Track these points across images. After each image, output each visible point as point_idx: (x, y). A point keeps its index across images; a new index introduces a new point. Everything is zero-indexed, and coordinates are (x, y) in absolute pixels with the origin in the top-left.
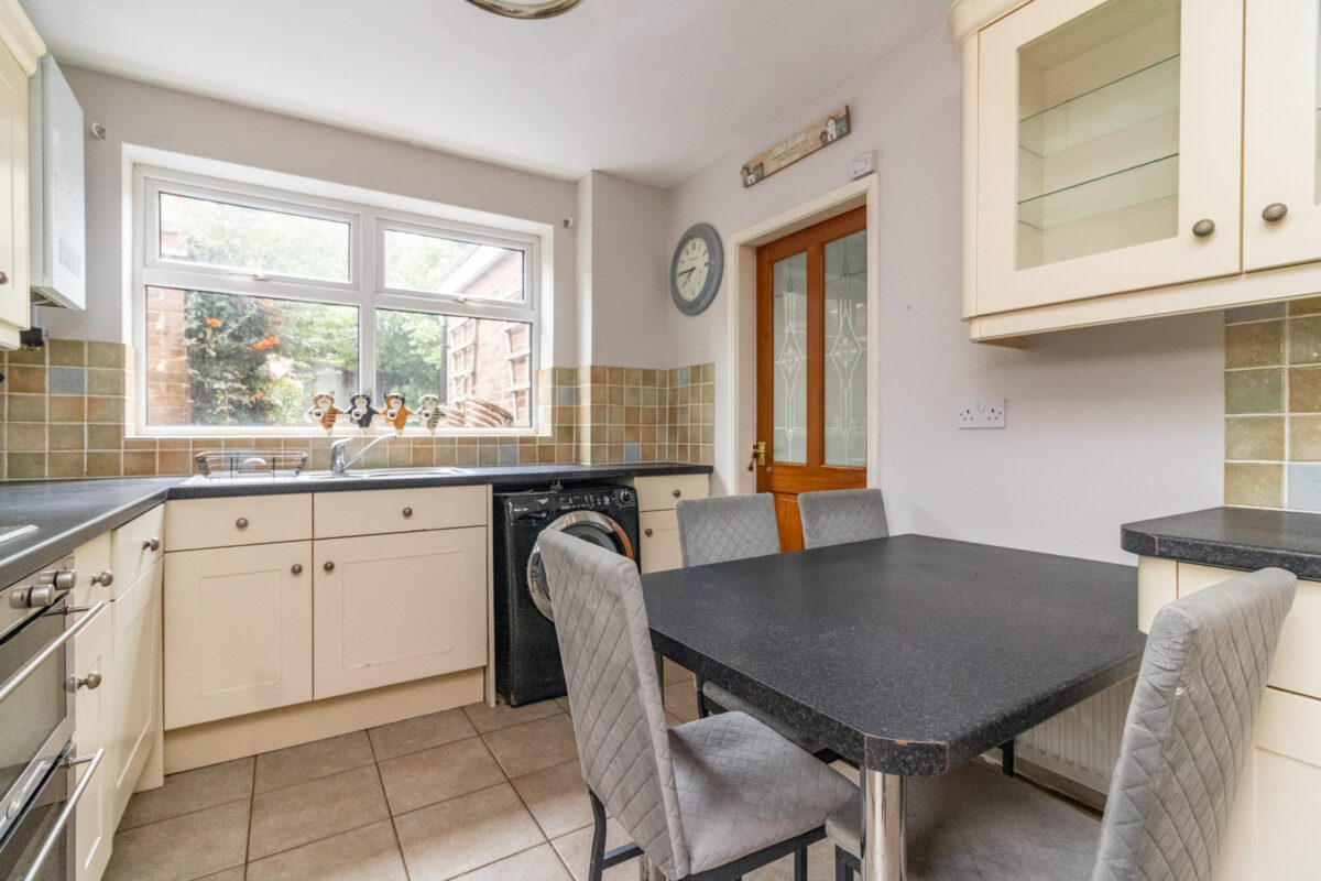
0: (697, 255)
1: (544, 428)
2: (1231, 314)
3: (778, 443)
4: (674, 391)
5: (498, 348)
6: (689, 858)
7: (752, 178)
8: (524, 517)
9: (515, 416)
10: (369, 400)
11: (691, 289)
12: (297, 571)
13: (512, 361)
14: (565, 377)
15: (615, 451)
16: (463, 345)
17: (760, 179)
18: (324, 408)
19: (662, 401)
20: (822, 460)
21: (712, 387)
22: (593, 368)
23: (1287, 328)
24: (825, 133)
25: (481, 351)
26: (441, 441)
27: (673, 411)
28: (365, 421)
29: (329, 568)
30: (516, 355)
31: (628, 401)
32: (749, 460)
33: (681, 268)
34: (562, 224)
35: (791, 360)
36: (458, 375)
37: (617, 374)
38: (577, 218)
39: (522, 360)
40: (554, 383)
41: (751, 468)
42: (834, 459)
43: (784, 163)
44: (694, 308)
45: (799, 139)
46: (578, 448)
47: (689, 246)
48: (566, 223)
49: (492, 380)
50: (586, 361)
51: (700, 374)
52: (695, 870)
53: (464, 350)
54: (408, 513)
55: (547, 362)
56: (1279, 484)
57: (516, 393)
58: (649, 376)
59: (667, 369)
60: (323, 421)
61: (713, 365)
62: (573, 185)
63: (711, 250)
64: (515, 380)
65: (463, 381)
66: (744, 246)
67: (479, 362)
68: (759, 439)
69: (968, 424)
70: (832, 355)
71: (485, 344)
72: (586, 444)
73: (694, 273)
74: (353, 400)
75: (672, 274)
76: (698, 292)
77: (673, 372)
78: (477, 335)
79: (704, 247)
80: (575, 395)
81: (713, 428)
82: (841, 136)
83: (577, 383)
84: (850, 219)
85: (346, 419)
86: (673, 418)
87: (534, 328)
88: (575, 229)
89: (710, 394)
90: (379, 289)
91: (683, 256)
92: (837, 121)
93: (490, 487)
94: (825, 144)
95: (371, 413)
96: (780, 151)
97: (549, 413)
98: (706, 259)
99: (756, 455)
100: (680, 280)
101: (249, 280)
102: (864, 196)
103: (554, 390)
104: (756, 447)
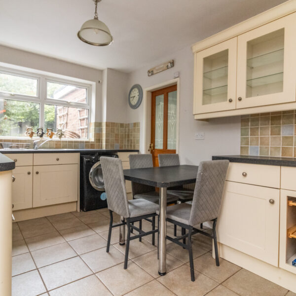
0: (135, 93)
1: (92, 139)
2: (242, 116)
3: (156, 144)
4: (129, 130)
5: (75, 115)
6: (130, 215)
7: (150, 74)
8: (88, 161)
9: (81, 136)
10: (42, 130)
11: (134, 102)
12: (29, 173)
13: (80, 120)
14: (98, 125)
15: (112, 146)
16: (63, 114)
17: (152, 74)
18: (30, 132)
19: (125, 132)
20: (167, 148)
21: (139, 129)
22: (106, 123)
23: (250, 120)
24: (168, 66)
25: (69, 116)
26: (63, 142)
27: (128, 135)
28: (41, 136)
29: (37, 173)
30: (82, 118)
31: (116, 132)
32: (148, 148)
33: (131, 96)
34: (98, 82)
35: (159, 122)
36: (61, 123)
37: (113, 124)
38: (102, 81)
39: (84, 119)
40: (95, 126)
41: (149, 150)
42: (169, 148)
43: (158, 71)
44: (135, 107)
45: (162, 66)
46: (101, 145)
47: (133, 90)
48: (99, 82)
49: (73, 125)
50: (104, 120)
51: (136, 125)
52: (131, 217)
53: (63, 115)
54: (58, 160)
55: (93, 120)
56: (248, 150)
57: (81, 129)
58: (122, 125)
59: (127, 123)
60: (30, 135)
61: (139, 123)
62: (102, 71)
63: (139, 92)
64: (81, 125)
65: (62, 126)
66: (148, 91)
67: (68, 120)
68: (151, 143)
69: (197, 138)
70: (169, 121)
71: (71, 114)
72: (104, 144)
73: (135, 98)
74: (38, 130)
75: (129, 98)
76: (136, 103)
77: (129, 124)
78: (68, 112)
79: (138, 91)
80: (101, 130)
81: (139, 140)
82: (172, 67)
83: (102, 126)
84: (173, 88)
85: (36, 135)
86: (128, 137)
87: (89, 111)
88: (102, 84)
89: (139, 131)
90: (46, 98)
91: (132, 93)
92: (171, 63)
93: (79, 153)
94: (168, 68)
95: (43, 133)
96: (157, 68)
97: (94, 135)
98: (138, 94)
99: (150, 147)
100: (131, 99)
101: (9, 95)
102: (176, 83)
103: (95, 128)
104: (151, 145)
